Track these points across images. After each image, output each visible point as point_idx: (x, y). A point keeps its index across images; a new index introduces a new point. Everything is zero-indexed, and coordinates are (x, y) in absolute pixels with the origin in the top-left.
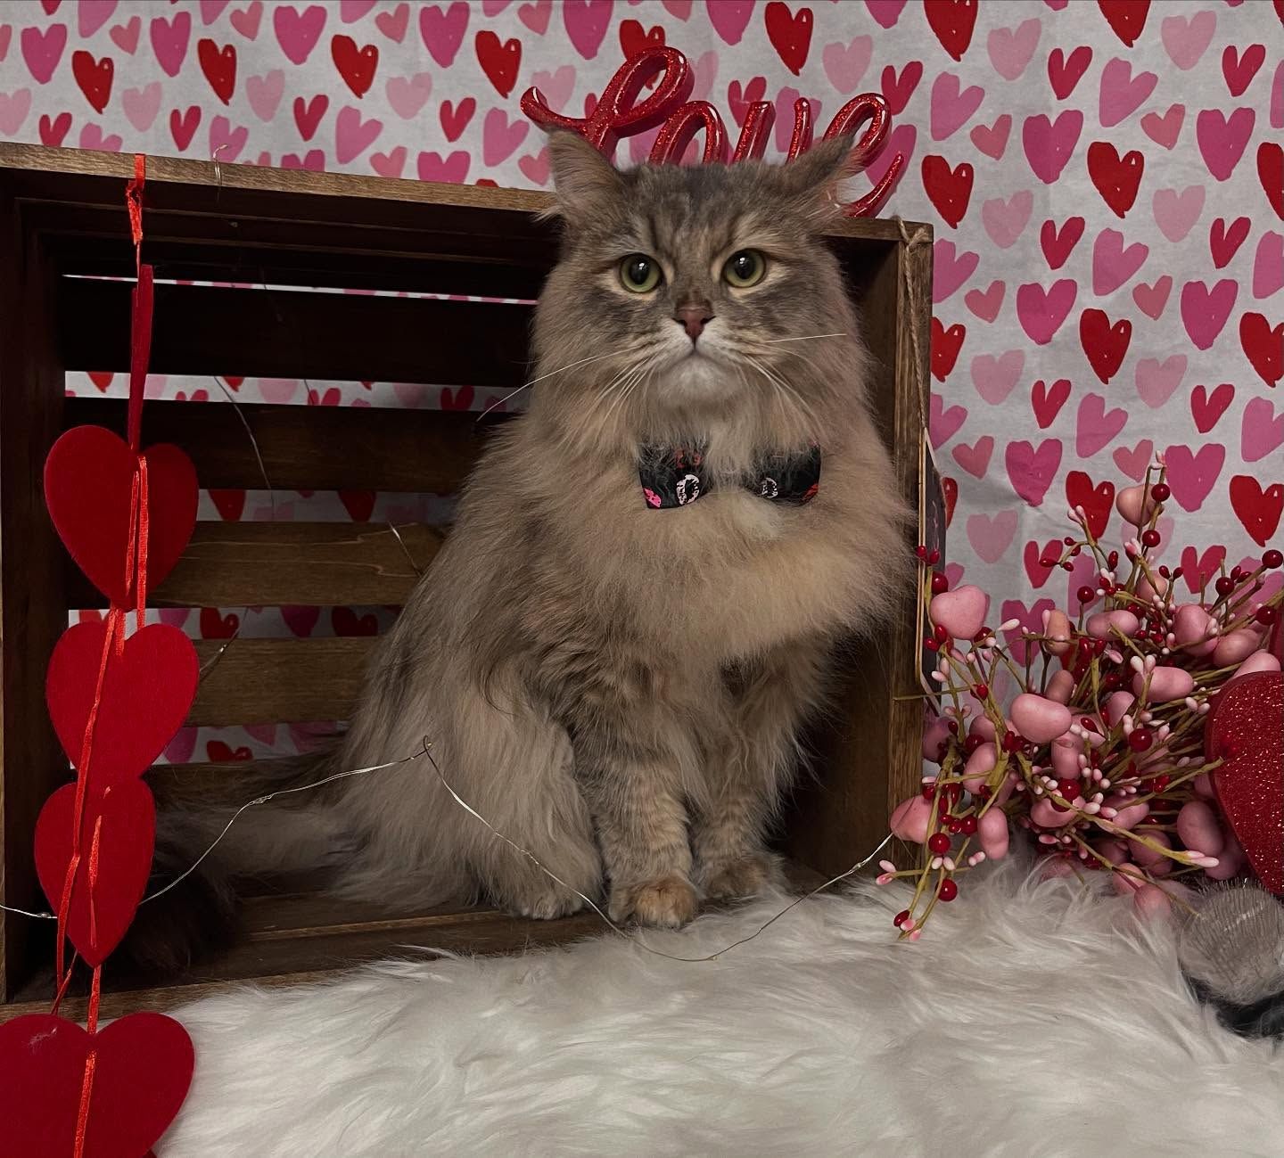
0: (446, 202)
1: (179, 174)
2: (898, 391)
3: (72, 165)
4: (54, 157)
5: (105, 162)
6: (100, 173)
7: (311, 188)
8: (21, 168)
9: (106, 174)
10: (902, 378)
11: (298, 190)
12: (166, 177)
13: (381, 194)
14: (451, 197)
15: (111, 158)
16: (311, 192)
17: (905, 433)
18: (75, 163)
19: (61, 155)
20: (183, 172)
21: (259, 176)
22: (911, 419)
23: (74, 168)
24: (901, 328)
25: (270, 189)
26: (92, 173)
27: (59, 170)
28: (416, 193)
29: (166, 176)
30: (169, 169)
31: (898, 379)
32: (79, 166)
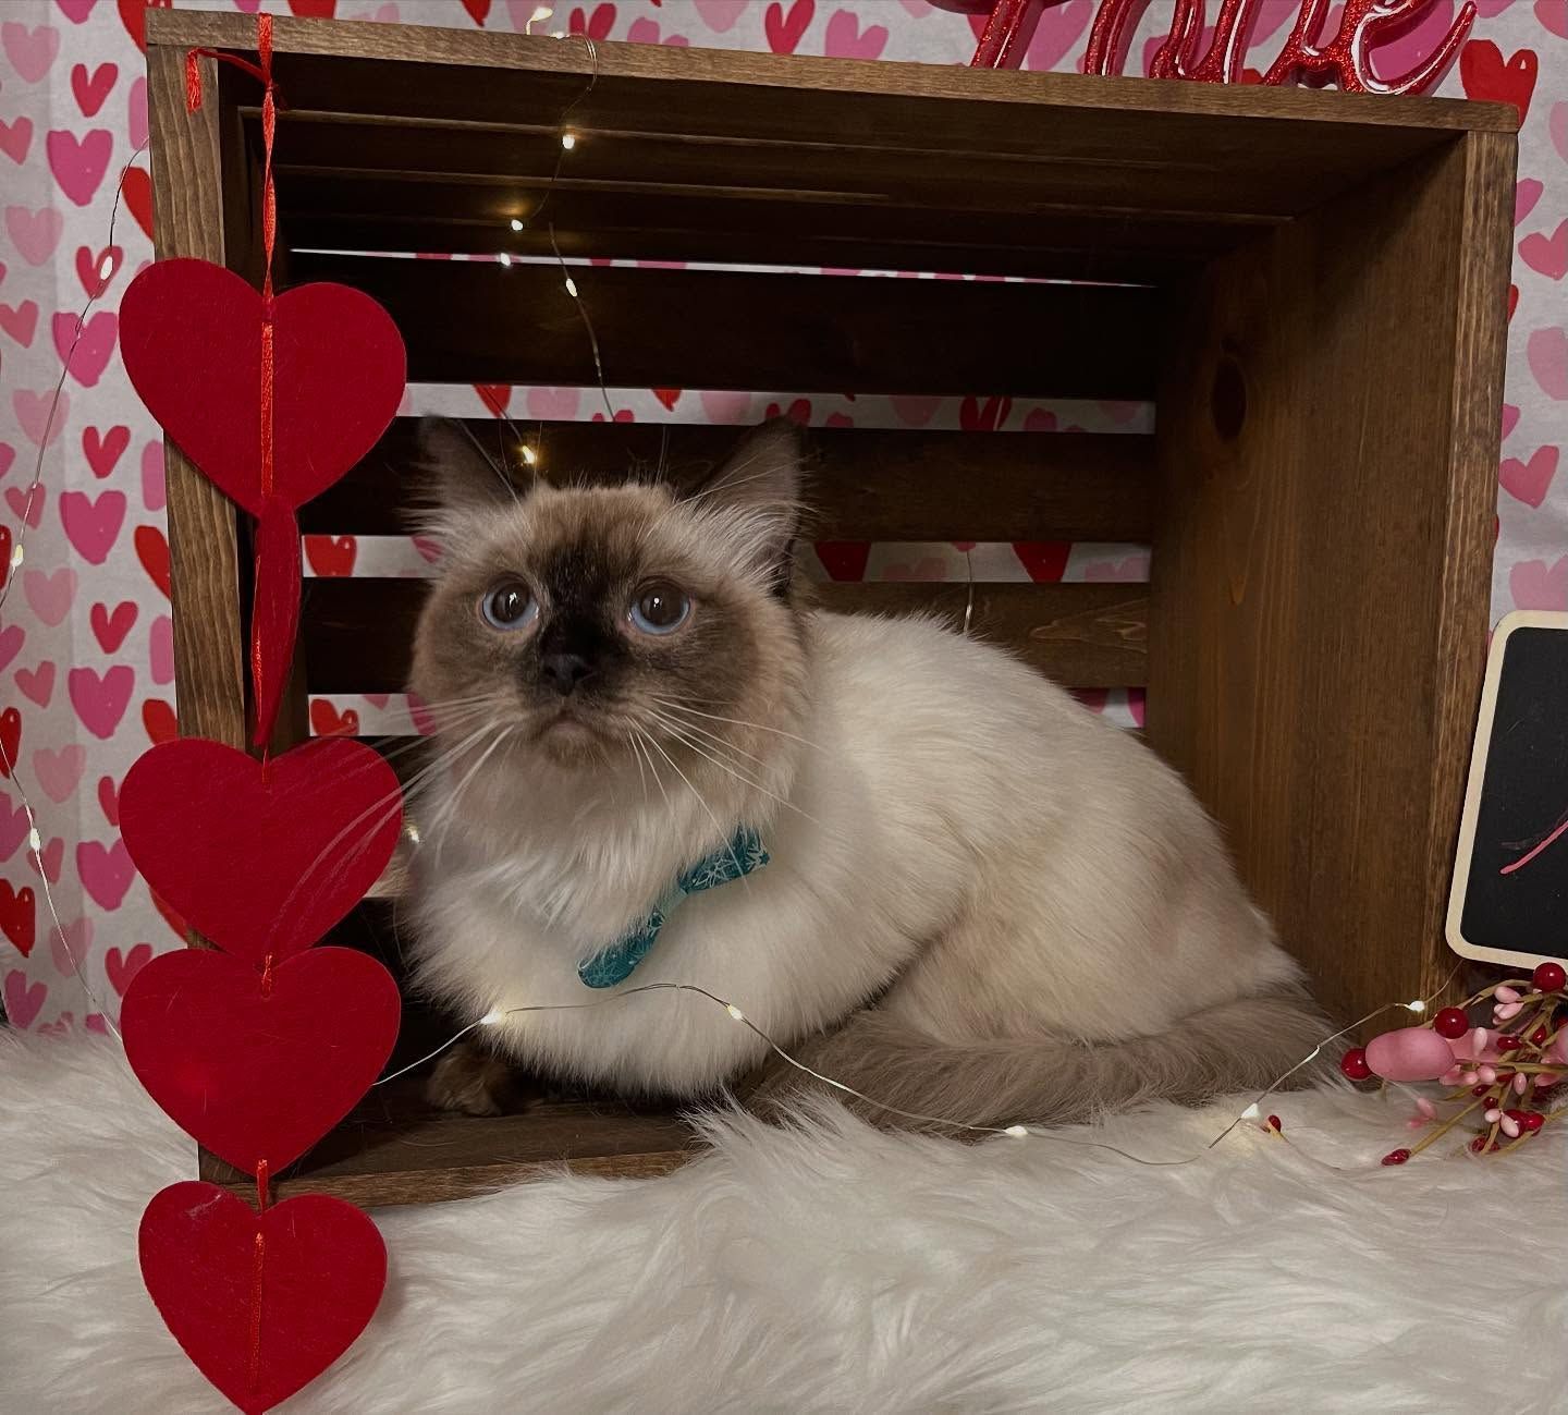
0: (821, 84)
1: (456, 51)
2: (1460, 356)
3: (314, 41)
4: (291, 32)
5: (358, 37)
6: (351, 53)
7: (633, 68)
8: (247, 48)
9: (360, 54)
10: (1466, 336)
11: (616, 73)
12: (440, 57)
13: (731, 76)
14: (827, 77)
15: (366, 30)
16: (634, 74)
17: (1467, 418)
18: (319, 39)
19: (299, 28)
20: (463, 48)
21: (563, 53)
22: (1476, 397)
23: (317, 46)
24: (1468, 261)
25: (579, 71)
26: (342, 53)
27: (297, 50)
28: (779, 73)
29: (439, 55)
30: (442, 44)
31: (1460, 338)
32: (323, 44)
